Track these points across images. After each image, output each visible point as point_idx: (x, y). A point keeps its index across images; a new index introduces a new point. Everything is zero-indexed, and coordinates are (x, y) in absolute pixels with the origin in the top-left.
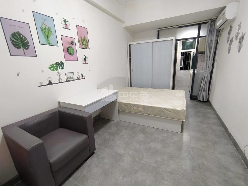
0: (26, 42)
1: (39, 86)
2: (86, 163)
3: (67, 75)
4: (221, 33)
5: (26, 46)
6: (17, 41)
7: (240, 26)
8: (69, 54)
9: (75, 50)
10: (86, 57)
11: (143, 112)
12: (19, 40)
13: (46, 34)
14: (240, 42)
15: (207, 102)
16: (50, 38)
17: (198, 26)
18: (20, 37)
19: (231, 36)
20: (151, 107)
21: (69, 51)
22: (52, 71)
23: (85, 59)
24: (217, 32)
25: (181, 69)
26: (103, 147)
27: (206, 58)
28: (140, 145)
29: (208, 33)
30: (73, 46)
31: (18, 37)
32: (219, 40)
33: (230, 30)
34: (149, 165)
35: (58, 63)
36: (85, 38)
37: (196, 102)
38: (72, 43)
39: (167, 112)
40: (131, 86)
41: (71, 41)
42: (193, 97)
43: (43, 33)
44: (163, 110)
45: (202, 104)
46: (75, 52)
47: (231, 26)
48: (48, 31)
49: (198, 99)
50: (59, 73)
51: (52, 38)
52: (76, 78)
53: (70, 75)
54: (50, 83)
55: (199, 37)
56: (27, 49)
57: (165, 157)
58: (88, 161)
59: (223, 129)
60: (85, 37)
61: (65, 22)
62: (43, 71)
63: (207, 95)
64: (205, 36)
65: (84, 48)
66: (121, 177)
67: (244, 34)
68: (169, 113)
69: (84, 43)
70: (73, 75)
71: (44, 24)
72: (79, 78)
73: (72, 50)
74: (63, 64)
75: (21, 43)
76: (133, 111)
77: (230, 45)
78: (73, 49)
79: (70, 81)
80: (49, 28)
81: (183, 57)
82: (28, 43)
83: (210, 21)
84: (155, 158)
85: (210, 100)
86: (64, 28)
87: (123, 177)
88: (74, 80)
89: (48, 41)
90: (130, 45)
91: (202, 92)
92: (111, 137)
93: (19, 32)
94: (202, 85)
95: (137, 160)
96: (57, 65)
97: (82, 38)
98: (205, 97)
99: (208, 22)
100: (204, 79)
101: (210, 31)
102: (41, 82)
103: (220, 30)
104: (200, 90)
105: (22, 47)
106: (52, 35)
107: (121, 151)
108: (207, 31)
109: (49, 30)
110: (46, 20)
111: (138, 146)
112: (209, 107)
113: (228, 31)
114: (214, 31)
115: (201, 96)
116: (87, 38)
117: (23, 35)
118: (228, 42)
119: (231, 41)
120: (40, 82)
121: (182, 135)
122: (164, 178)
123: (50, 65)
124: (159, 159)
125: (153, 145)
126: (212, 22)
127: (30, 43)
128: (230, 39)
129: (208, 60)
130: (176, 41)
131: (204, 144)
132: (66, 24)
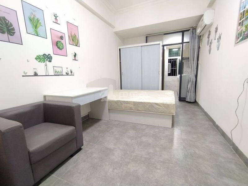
0: (11, 28)
1: (23, 76)
2: (72, 159)
3: (55, 68)
4: (201, 39)
5: (11, 32)
6: (2, 26)
7: (217, 29)
8: (58, 48)
9: (64, 45)
10: (75, 54)
11: (133, 108)
12: (4, 26)
13: (35, 25)
14: (218, 41)
15: (195, 102)
16: (38, 30)
17: (181, 33)
18: (5, 22)
19: (210, 39)
20: (141, 103)
21: (58, 45)
22: (39, 62)
23: (75, 56)
24: (198, 38)
25: (169, 75)
26: (91, 143)
27: (191, 61)
28: (131, 140)
29: (191, 39)
30: (63, 41)
31: (3, 22)
32: (201, 45)
33: (209, 35)
34: (141, 157)
35: (46, 55)
36: (75, 36)
37: (185, 103)
38: (62, 38)
39: (157, 106)
40: (121, 89)
41: (60, 35)
42: (181, 99)
43: (31, 23)
44: (153, 105)
45: (190, 104)
46: (65, 47)
47: (209, 31)
48: (36, 22)
49: (187, 100)
50: (46, 65)
51: (40, 29)
52: (64, 74)
53: (58, 70)
54: (36, 75)
55: (183, 43)
56: (11, 35)
57: (157, 149)
58: (74, 157)
59: (211, 123)
60: (76, 34)
61: (56, 17)
62: (28, 61)
63: (194, 96)
64: (188, 42)
65: (74, 44)
66: (111, 170)
67: (221, 34)
68: (159, 107)
69: (75, 41)
70: (61, 70)
71: (33, 15)
72: (67, 74)
73: (61, 45)
74: (52, 57)
75: (6, 28)
76: (124, 108)
77: (210, 46)
78: (63, 44)
79: (58, 75)
80: (38, 19)
81: (170, 64)
82: (13, 29)
83: (191, 29)
84: (147, 150)
85: (197, 100)
86: (53, 22)
87: (114, 169)
88: (62, 75)
89: (37, 32)
90: (120, 49)
91: (190, 93)
92: (100, 134)
93: (4, 17)
94: (189, 87)
95: (128, 153)
96: (44, 57)
97: (72, 35)
98: (192, 98)
99: (190, 30)
100: (190, 81)
101: (192, 38)
102: (26, 72)
103: (201, 36)
104: (188, 91)
105: (6, 32)
106: (40, 26)
107: (112, 146)
108: (189, 37)
109: (38, 21)
110: (35, 11)
111: (129, 140)
112: (196, 107)
113: (207, 35)
114: (195, 37)
115: (189, 97)
116: (77, 36)
117: (9, 21)
118: (208, 45)
119: (210, 43)
120: (24, 72)
121: (173, 130)
122: (157, 168)
123: (37, 56)
124: (151, 151)
125: (144, 139)
126: (193, 29)
127: (16, 30)
128: (210, 41)
129: (193, 63)
130: (163, 46)
131: (195, 136)
132: (56, 19)
